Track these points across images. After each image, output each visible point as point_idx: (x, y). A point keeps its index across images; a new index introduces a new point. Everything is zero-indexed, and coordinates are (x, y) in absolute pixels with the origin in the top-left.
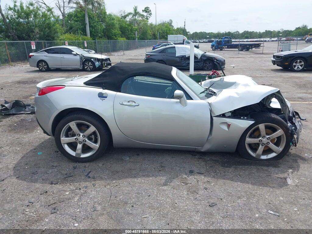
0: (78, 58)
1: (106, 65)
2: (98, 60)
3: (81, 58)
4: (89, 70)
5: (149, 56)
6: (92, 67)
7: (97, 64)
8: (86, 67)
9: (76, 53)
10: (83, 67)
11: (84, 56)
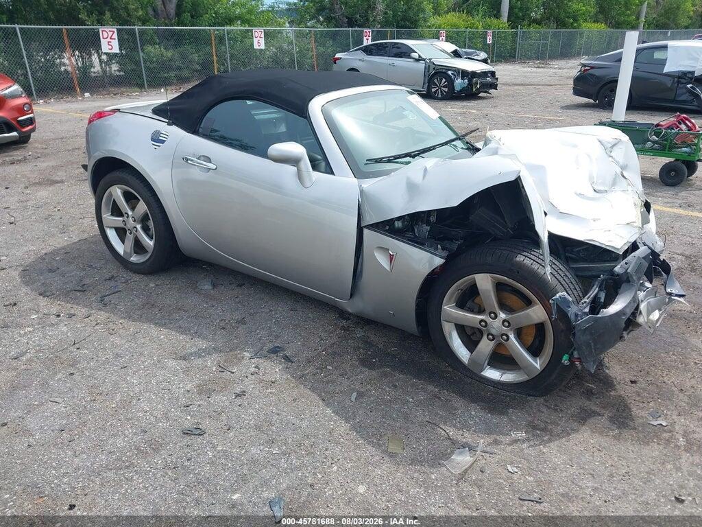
0: (422, 65)
1: (478, 86)
2: (464, 74)
3: (427, 68)
4: (440, 96)
5: (587, 68)
6: (446, 90)
7: (459, 83)
8: (433, 90)
9: (420, 56)
10: (429, 88)
11: (434, 64)
